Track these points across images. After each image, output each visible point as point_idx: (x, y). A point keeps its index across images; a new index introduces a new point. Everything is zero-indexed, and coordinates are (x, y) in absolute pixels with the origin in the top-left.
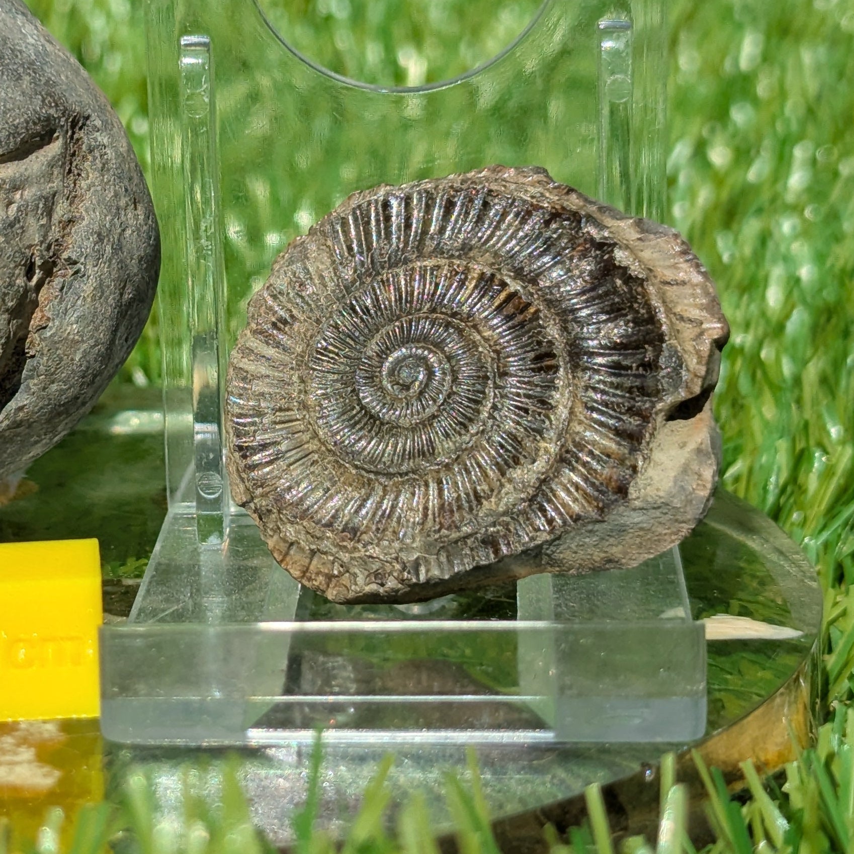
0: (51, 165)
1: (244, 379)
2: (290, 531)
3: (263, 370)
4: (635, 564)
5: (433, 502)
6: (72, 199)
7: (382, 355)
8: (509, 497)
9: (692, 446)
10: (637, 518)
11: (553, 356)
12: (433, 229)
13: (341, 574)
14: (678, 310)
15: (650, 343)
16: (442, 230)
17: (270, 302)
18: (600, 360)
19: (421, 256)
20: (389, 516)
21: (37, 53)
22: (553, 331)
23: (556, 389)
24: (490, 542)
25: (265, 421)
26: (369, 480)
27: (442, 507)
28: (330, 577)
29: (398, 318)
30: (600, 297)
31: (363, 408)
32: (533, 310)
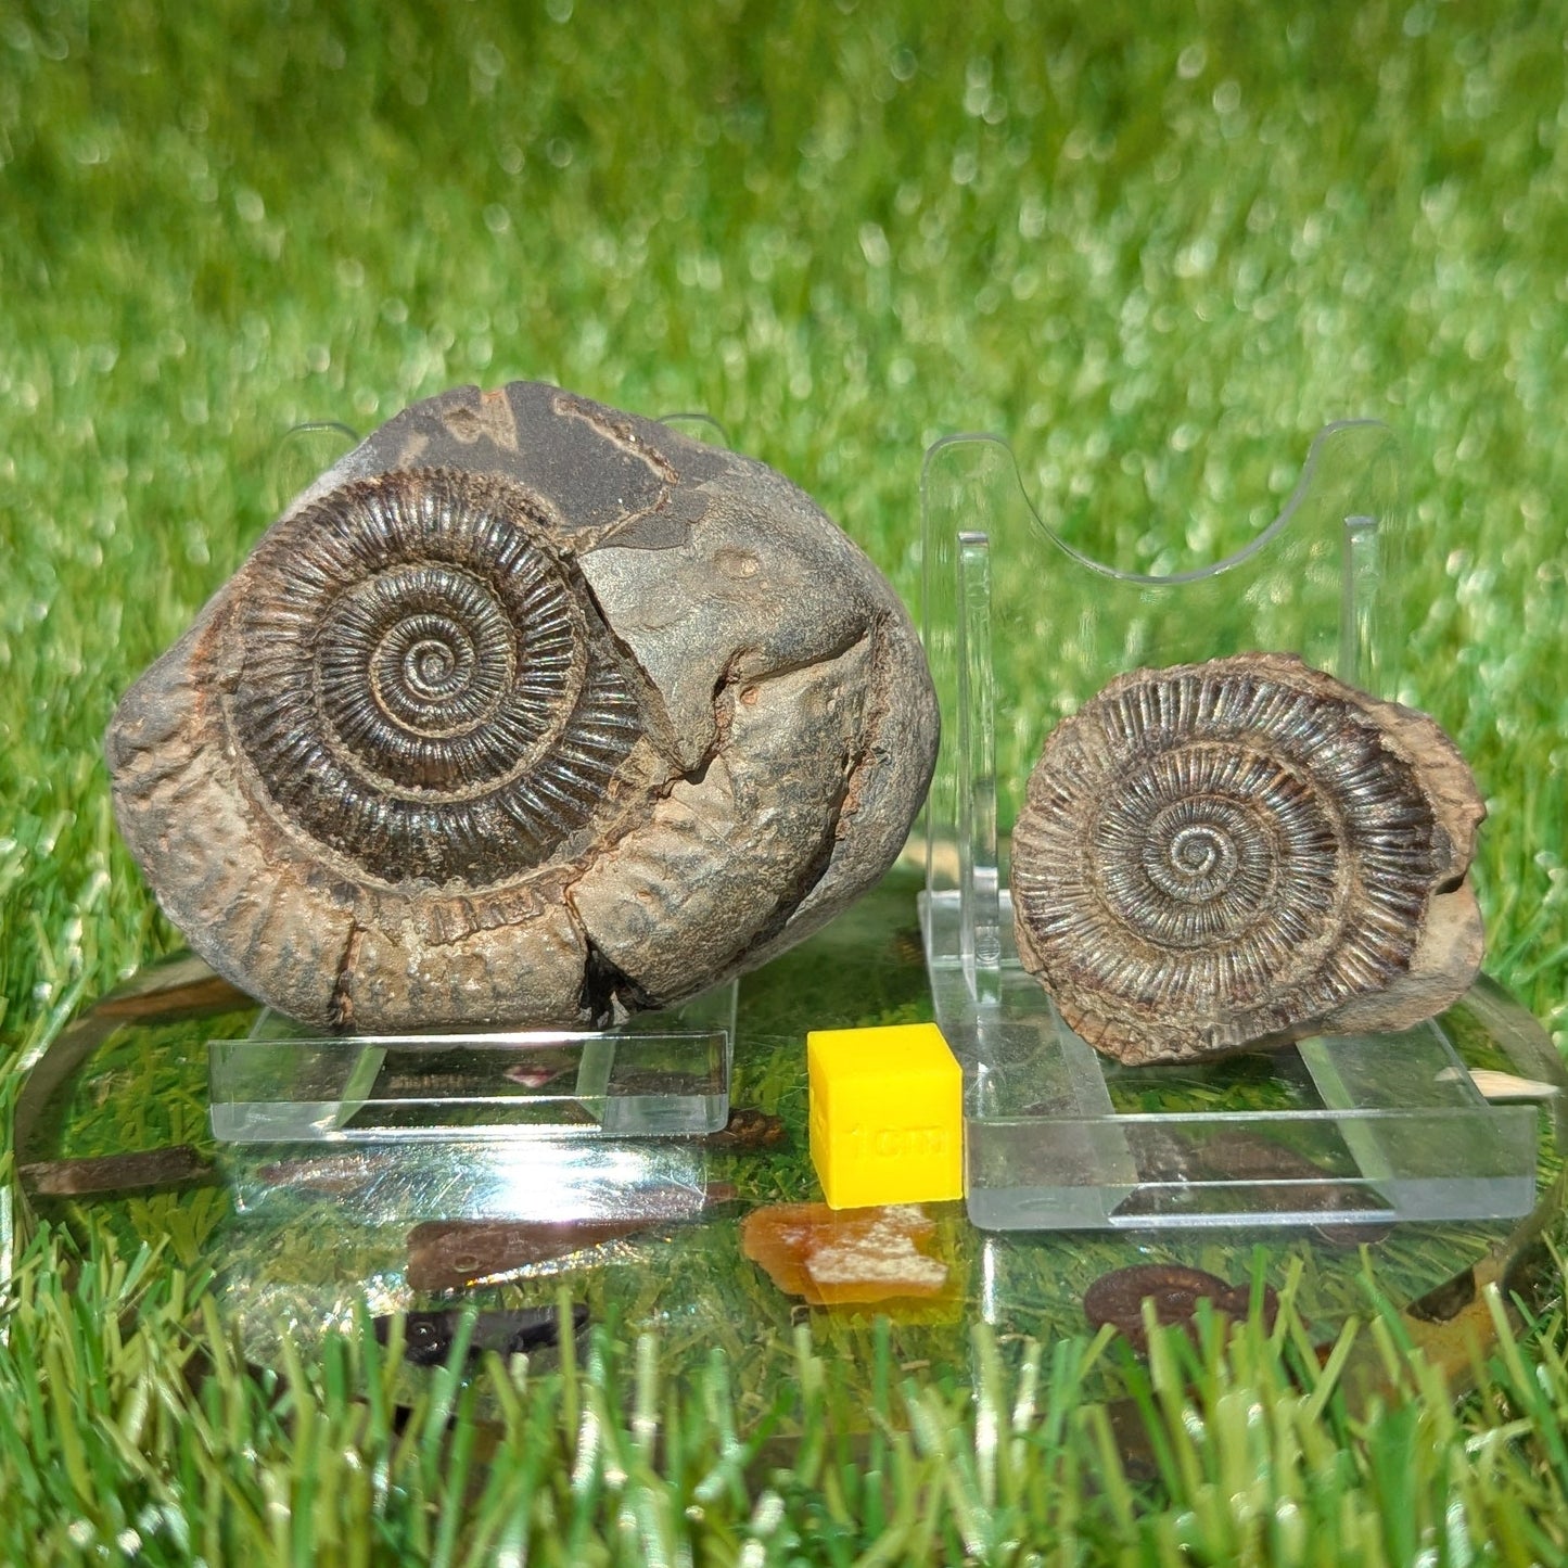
0: (862, 661)
1: (1029, 854)
2: (1086, 1000)
3: (1047, 846)
4: (1406, 1027)
5: (1224, 975)
6: (878, 692)
7: (1169, 834)
8: (1299, 969)
9: (1463, 919)
10: (1415, 988)
11: (1332, 836)
12: (1201, 713)
13: (1138, 1041)
14: (1440, 792)
15: (1419, 823)
16: (1210, 714)
17: (1048, 781)
18: (1377, 840)
19: (1194, 739)
20: (1183, 987)
21: (844, 555)
22: (1329, 813)
23: (1336, 867)
24: (1279, 1012)
25: (1053, 894)
26: (1162, 953)
27: (1233, 979)
28: (1125, 1043)
29: (1179, 799)
30: (1366, 780)
31: (1152, 884)
32: (1307, 792)
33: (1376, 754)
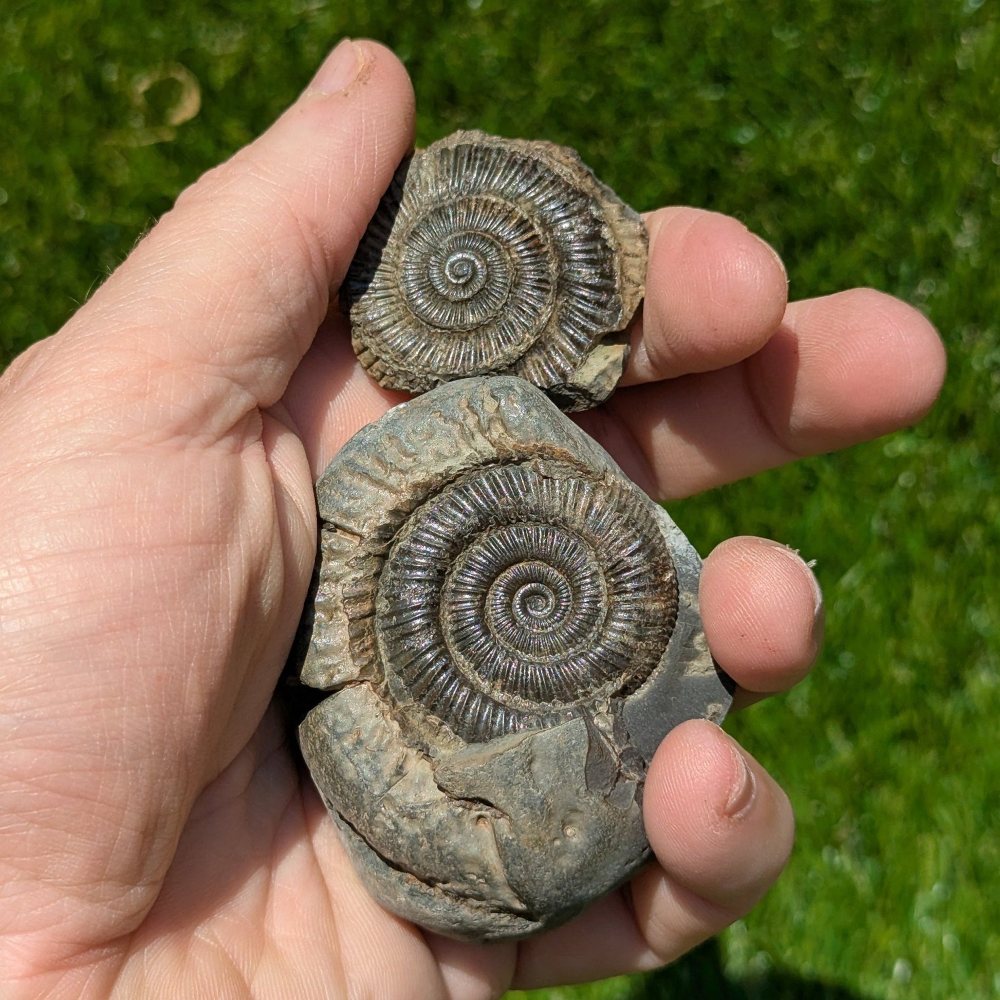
7: (450, 252)
9: (611, 359)
11: (549, 283)
14: (629, 274)
15: (606, 291)
22: (553, 267)
31: (429, 279)
32: (545, 249)
33: (595, 237)
